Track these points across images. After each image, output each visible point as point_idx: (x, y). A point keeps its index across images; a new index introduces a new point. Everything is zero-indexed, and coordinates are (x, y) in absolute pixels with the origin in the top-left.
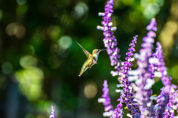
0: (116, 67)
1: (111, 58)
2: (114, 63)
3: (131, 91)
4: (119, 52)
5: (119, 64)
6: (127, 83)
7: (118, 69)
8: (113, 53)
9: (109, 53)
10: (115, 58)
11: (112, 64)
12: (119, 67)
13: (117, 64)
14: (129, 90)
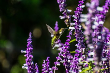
0: (63, 13)
1: (60, 6)
2: (62, 10)
3: (80, 28)
4: (65, 2)
5: (65, 11)
6: (78, 23)
7: (65, 14)
8: (61, 3)
9: (58, 3)
10: (63, 6)
11: (61, 11)
12: (65, 13)
13: (64, 11)
14: (79, 28)
